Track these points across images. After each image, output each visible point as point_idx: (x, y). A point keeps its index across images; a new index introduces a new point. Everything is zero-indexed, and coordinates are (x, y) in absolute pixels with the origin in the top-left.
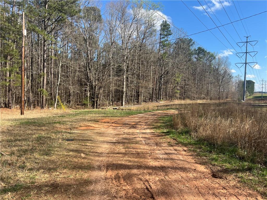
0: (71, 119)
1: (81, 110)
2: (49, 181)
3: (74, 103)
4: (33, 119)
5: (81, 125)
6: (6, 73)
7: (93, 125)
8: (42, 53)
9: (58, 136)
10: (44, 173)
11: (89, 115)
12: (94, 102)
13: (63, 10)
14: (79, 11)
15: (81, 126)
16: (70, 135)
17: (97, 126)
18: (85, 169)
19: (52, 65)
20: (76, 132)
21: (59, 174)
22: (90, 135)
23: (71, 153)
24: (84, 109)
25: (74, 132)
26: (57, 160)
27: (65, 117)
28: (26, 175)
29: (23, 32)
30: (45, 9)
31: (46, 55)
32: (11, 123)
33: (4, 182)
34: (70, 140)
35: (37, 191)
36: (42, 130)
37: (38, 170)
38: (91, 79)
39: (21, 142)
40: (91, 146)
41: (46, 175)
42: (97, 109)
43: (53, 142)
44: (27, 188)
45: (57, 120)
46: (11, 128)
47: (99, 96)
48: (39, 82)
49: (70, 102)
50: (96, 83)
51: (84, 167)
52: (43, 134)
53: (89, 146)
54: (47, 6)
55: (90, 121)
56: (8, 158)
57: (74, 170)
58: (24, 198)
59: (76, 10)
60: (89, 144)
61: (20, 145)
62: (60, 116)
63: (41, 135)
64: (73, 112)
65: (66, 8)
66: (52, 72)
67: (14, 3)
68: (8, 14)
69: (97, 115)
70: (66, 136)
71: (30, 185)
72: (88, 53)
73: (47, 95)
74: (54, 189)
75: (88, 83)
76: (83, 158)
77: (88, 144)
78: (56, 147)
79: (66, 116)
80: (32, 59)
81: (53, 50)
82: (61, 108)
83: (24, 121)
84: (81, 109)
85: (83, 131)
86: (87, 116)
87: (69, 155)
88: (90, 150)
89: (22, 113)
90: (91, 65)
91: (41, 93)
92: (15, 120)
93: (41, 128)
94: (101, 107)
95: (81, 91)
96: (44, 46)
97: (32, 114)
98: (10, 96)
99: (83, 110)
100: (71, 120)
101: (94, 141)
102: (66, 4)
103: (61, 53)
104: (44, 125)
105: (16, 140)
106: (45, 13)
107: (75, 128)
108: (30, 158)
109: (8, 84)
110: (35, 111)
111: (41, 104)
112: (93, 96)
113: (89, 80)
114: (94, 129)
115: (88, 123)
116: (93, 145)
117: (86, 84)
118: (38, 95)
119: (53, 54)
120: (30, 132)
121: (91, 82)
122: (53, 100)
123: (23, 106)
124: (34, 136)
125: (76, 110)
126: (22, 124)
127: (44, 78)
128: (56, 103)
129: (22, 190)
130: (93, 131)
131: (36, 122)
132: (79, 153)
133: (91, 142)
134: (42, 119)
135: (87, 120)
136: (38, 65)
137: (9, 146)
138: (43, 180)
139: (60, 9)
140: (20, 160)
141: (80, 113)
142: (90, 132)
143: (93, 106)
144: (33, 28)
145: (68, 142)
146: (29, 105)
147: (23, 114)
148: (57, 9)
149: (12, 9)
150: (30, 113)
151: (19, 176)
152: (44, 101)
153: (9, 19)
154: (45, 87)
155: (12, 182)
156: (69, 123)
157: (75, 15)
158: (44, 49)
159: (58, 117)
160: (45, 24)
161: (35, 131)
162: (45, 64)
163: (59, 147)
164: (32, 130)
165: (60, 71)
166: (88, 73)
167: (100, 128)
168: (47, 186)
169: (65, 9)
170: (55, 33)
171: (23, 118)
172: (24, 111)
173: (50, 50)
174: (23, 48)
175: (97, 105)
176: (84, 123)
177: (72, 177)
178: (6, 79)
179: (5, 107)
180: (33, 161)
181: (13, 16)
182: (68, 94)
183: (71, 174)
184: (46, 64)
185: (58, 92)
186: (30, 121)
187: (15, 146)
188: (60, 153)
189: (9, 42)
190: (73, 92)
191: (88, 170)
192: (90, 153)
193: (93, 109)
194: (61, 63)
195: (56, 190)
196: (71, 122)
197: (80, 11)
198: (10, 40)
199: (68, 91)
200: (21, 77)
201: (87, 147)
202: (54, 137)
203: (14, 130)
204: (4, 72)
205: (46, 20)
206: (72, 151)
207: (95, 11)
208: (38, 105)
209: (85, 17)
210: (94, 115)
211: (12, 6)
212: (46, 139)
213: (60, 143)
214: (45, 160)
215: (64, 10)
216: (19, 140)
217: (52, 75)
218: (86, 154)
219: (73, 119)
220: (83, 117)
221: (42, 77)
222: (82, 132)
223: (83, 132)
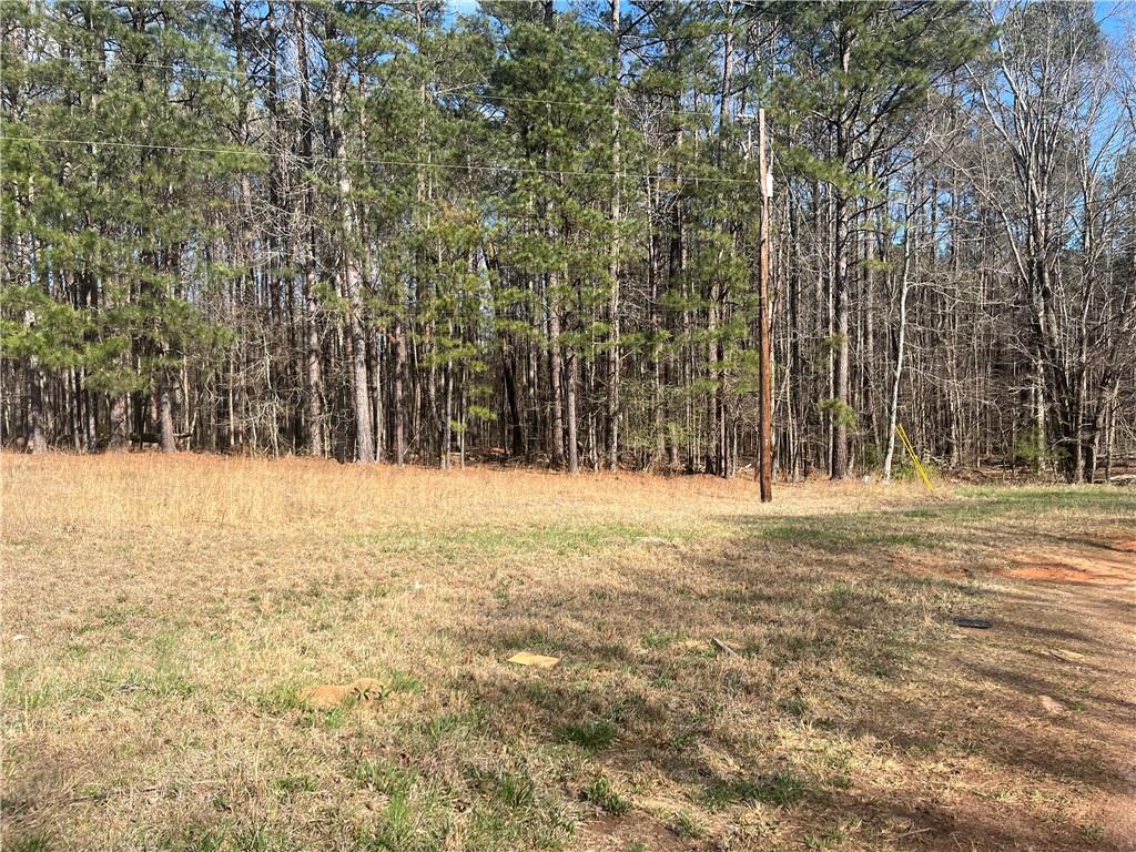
0: (966, 527)
1: (1005, 489)
2: (909, 793)
3: (970, 454)
4: (807, 518)
5: (1018, 558)
6: (708, 348)
7: (1080, 561)
8: (830, 257)
9: (914, 600)
10: (882, 753)
11: (1050, 514)
12: (1072, 448)
13: (913, 54)
14: (988, 36)
15: (1015, 564)
16: (967, 598)
17: (1103, 567)
18: (1071, 773)
19: (870, 297)
20: (996, 587)
21: (946, 770)
22: (1070, 608)
23: (988, 685)
24: (1022, 481)
25: (985, 586)
26: (927, 704)
27: (936, 515)
28: (811, 745)
29: (763, 188)
30: (840, 72)
31: (845, 259)
32: (735, 533)
33: (735, 756)
34: (968, 621)
35: (863, 826)
36: (847, 565)
37: (856, 731)
38: (1052, 340)
39: (773, 608)
40: (1089, 666)
41: (890, 763)
42: (1092, 485)
43: (896, 622)
44: (820, 800)
45: (904, 527)
46: (735, 552)
47: (1101, 420)
48: (821, 372)
49: (949, 451)
50: (1084, 357)
51: (1066, 765)
52: (852, 582)
53: (1077, 664)
54: (847, 57)
55: (1065, 543)
56: (736, 662)
57: (1016, 768)
58: (816, 840)
59: (975, 36)
60: (1074, 654)
61: (774, 617)
62: (914, 514)
63: (844, 587)
64: (970, 496)
65: (924, 41)
66: (870, 328)
67: (727, 86)
68: (707, 131)
69: (1099, 516)
70: (952, 603)
71: (831, 788)
72: (1035, 220)
73: (853, 423)
74: (934, 835)
75: (1041, 362)
76: (1056, 720)
77: (1071, 655)
78: (914, 645)
79: (938, 513)
80: (793, 286)
81: (871, 236)
82: (912, 478)
83: (775, 526)
84: (1005, 485)
85: (1034, 588)
86: (1042, 515)
87: (981, 695)
88: (1085, 686)
89: (765, 496)
90: (1052, 273)
91: (827, 415)
92: (744, 520)
93: (841, 557)
94: (1112, 475)
95: (999, 398)
96: (839, 223)
97: (800, 498)
98: (723, 431)
99: (1015, 488)
100: (965, 532)
101: (1100, 644)
102: (926, 26)
103: (905, 243)
104: (851, 548)
105: (757, 598)
106: (841, 89)
107: (988, 570)
108: (817, 677)
109: (714, 389)
110: (809, 487)
111: (830, 461)
112: (1066, 419)
113: (1041, 346)
114: (1090, 585)
115: (1054, 552)
116: (1095, 660)
117: (1028, 368)
118: (818, 423)
119: (871, 250)
120: (801, 570)
121: (1053, 353)
122: (878, 442)
123: (766, 469)
124: (818, 589)
125: (984, 489)
126: (770, 535)
127: (838, 353)
128: (890, 457)
129: (802, 803)
130: (1086, 592)
131: (818, 532)
132: (1030, 692)
133: (1085, 645)
134: (840, 519)
135: (1045, 535)
136: (815, 305)
137: (734, 619)
138: (881, 782)
139: (902, 51)
140: (782, 680)
141: (1006, 503)
142: (1069, 594)
143: (1068, 469)
144: (798, 160)
145: (967, 631)
146: (786, 466)
147: (770, 499)
148: (889, 60)
149: (722, 109)
150: (794, 495)
151: (783, 741)
152: (843, 446)
153: (711, 149)
154: (844, 391)
155: (761, 761)
156: (956, 545)
157: (968, 58)
158: (838, 236)
159: (907, 515)
160: (839, 135)
161: (820, 569)
162: (844, 296)
163: (927, 649)
164: (807, 564)
165: (903, 317)
166: (1035, 312)
167: (1124, 582)
168: (901, 812)
169: (922, 46)
170: (878, 164)
171: (772, 514)
172: (772, 486)
173: (861, 236)
174: (763, 248)
175: (1089, 465)
176: (1034, 549)
177: (1011, 800)
178: (708, 370)
179: (706, 473)
180: (831, 691)
181: (724, 133)
182: (939, 418)
183: (1008, 787)
184: (846, 298)
185: (898, 410)
186: (798, 526)
187: (755, 620)
188: (936, 677)
189: (716, 234)
190: (965, 405)
191: (1091, 784)
192: (1088, 702)
193: (1070, 482)
194: (906, 283)
195: (942, 841)
196: (965, 541)
197: (990, 35)
198: (719, 227)
199: (939, 403)
200: (757, 356)
201: (1066, 668)
202: (900, 602)
203: (745, 558)
204: (703, 345)
205: (844, 117)
206: (994, 675)
207: (1065, 12)
208: (818, 465)
209: (1018, 51)
210: (1080, 514)
211: (718, 97)
212: (868, 607)
213: (929, 632)
214: (877, 697)
215: (921, 53)
216: (769, 599)
217: (871, 337)
218: (1067, 702)
219: (976, 529)
220: (1025, 523)
221: (831, 351)
222: (1027, 593)
223: (1032, 591)
